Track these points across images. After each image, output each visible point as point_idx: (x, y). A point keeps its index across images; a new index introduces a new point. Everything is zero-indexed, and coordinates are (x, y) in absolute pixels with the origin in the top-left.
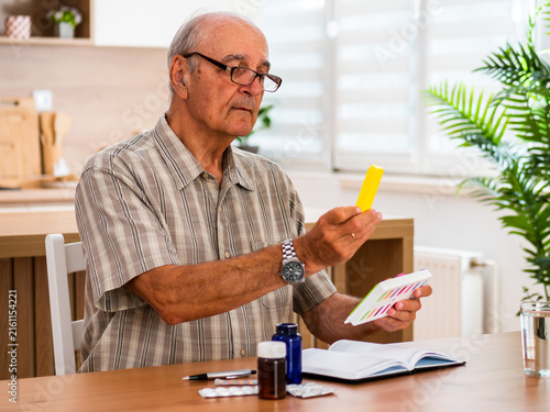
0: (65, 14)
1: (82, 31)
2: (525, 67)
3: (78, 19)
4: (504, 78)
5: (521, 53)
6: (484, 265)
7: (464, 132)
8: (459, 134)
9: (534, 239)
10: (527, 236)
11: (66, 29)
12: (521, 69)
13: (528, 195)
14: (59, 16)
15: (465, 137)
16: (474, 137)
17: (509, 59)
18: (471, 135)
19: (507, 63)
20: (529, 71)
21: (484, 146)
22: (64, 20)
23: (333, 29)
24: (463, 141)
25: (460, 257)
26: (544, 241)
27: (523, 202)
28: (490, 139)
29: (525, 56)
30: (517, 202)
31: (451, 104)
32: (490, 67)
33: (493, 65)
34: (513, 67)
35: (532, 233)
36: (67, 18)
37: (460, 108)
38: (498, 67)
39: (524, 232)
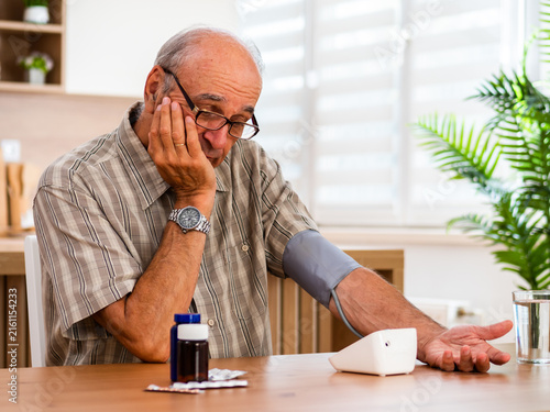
0: (36, 60)
1: (53, 77)
2: (519, 94)
3: (49, 65)
4: (496, 106)
5: (515, 81)
6: (471, 314)
7: (456, 165)
8: (449, 166)
9: (528, 275)
10: (521, 273)
11: (37, 76)
12: (515, 97)
13: (522, 230)
14: (29, 61)
15: (456, 169)
16: (466, 170)
17: (503, 87)
18: (463, 167)
19: (501, 91)
20: (523, 99)
21: (475, 179)
22: (34, 65)
23: (313, 80)
24: (453, 174)
25: (446, 307)
26: (539, 278)
27: (516, 236)
28: (482, 172)
29: (519, 84)
30: (511, 237)
31: (442, 136)
32: (483, 95)
33: (485, 92)
34: (507, 95)
35: (526, 269)
36: (38, 63)
37: (451, 141)
38: (491, 94)
39: (517, 268)
